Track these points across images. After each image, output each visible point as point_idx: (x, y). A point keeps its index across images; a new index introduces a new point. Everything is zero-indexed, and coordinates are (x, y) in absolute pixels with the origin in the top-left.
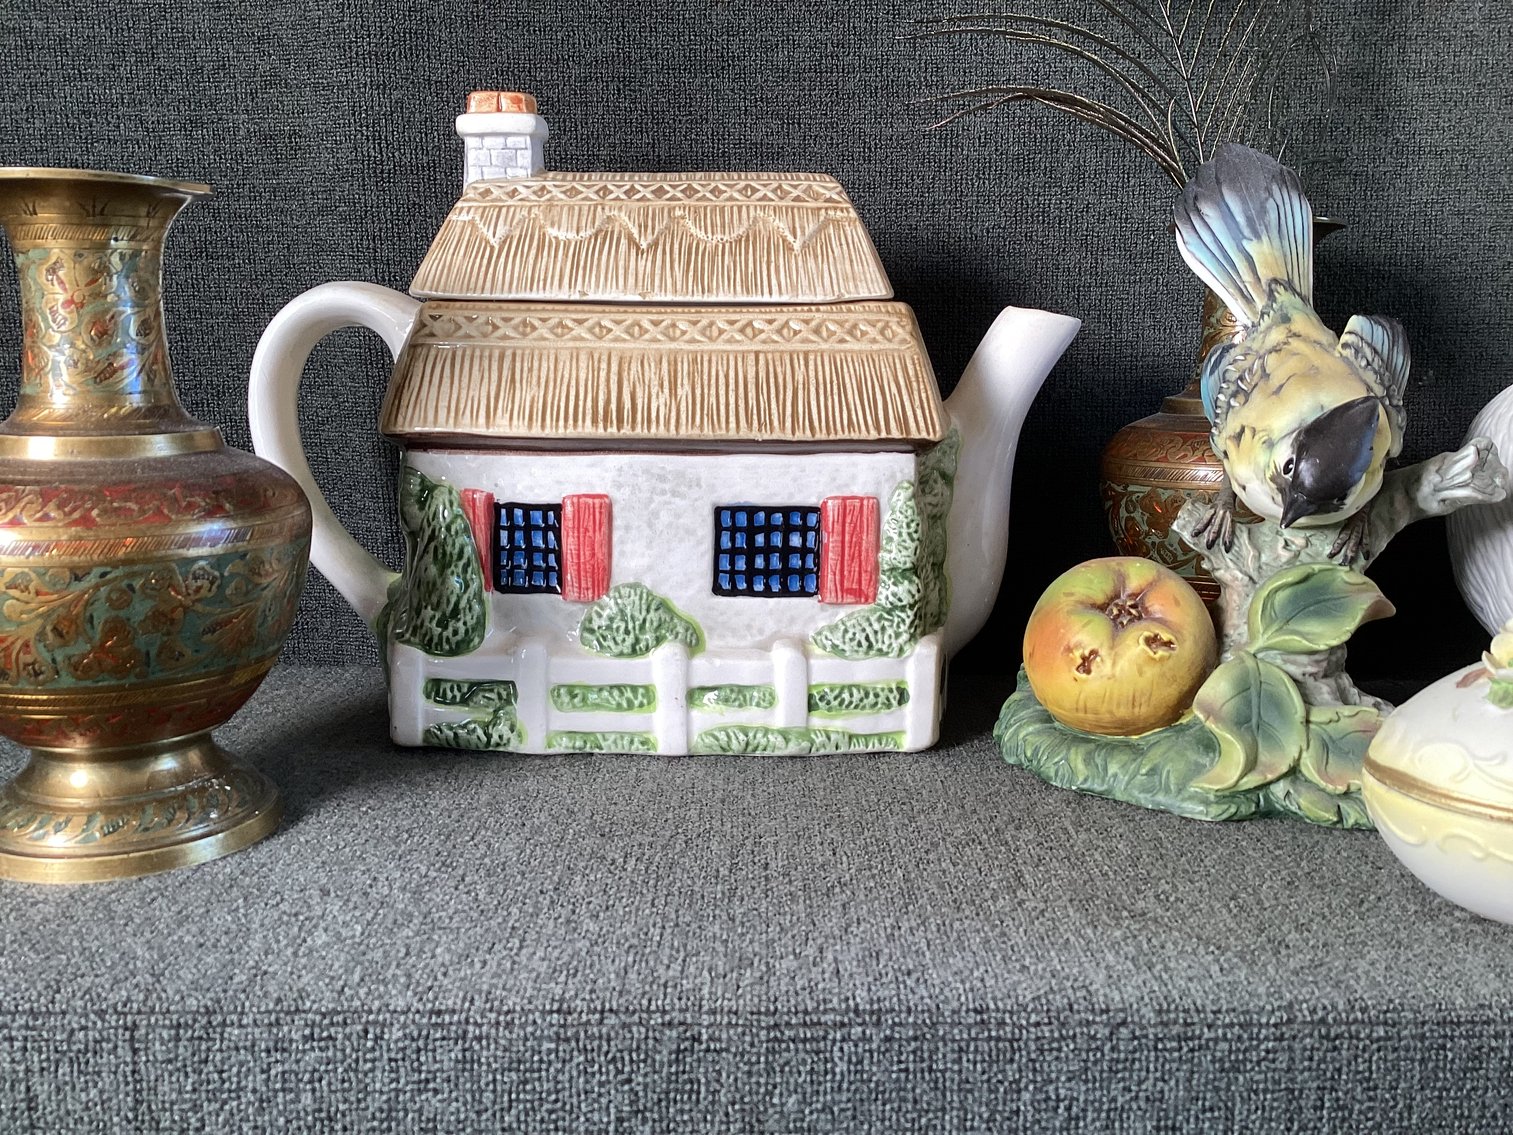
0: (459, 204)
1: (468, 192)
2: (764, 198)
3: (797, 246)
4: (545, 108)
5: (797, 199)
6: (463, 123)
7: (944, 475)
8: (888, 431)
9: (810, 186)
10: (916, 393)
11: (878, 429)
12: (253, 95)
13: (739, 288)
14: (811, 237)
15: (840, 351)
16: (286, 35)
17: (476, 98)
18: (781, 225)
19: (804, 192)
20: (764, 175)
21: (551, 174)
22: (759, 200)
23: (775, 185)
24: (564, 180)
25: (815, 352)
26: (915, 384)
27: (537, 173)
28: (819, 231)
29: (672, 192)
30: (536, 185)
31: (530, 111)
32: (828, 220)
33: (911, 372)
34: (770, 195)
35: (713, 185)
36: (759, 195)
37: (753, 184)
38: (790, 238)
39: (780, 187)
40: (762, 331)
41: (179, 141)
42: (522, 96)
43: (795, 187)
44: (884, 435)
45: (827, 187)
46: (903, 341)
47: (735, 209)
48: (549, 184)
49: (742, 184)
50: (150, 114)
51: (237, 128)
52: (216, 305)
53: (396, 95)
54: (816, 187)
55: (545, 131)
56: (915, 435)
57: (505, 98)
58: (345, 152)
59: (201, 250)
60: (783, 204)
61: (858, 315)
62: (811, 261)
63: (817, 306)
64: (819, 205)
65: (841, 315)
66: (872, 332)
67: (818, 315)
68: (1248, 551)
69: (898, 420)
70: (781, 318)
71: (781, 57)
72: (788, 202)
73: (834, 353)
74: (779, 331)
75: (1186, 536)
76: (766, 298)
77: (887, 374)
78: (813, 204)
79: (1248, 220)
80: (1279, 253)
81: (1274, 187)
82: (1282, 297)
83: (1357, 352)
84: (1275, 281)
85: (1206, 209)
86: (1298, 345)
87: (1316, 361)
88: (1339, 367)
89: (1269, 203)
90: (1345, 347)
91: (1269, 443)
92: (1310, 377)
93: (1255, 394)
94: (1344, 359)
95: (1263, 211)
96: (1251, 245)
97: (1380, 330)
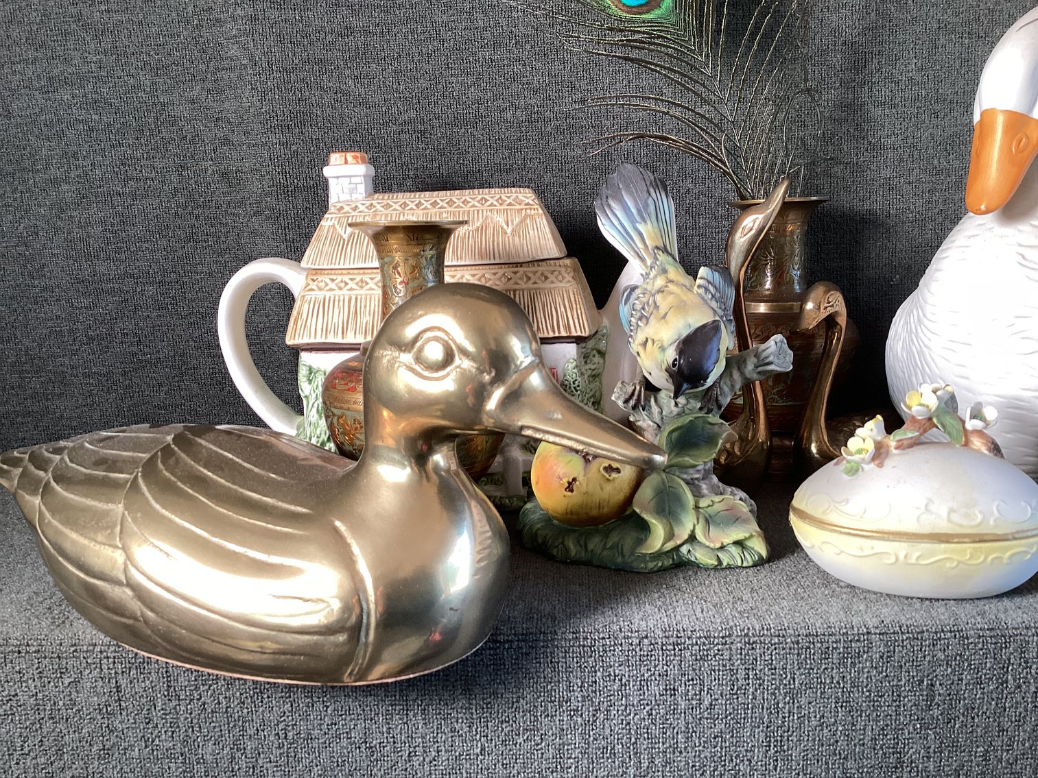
0: (326, 216)
1: (332, 209)
2: (492, 205)
3: (509, 231)
4: (373, 161)
5: (510, 204)
6: (327, 171)
7: (599, 352)
8: (559, 332)
9: (517, 197)
10: (575, 310)
11: (554, 332)
12: (215, 151)
13: (477, 257)
14: (517, 225)
15: (532, 289)
16: (231, 116)
17: (335, 158)
18: (501, 220)
19: (514, 200)
20: (492, 191)
21: (376, 196)
22: (489, 206)
23: (498, 196)
24: (383, 199)
25: (520, 290)
26: (574, 306)
27: (369, 195)
28: (521, 222)
29: (441, 204)
30: (368, 203)
31: (363, 161)
32: (527, 216)
33: (572, 299)
34: (495, 203)
35: (464, 198)
36: (489, 203)
37: (486, 197)
38: (505, 227)
39: (500, 197)
40: (490, 279)
41: (175, 178)
42: (358, 154)
43: (509, 197)
44: (557, 335)
45: (527, 196)
46: (569, 281)
47: (476, 212)
48: (374, 202)
49: (480, 197)
50: (158, 163)
51: (206, 169)
52: (199, 268)
53: (294, 148)
54: (521, 197)
55: (372, 172)
56: (574, 334)
57: (349, 156)
58: (267, 180)
59: (189, 238)
60: (502, 207)
61: (543, 268)
62: (517, 239)
63: (521, 264)
64: (522, 207)
65: (534, 269)
66: (552, 278)
67: (521, 270)
68: (655, 409)
69: (564, 326)
70: (501, 272)
71: (509, 115)
72: (504, 207)
73: (529, 290)
74: (500, 279)
75: (620, 403)
76: (492, 261)
77: (559, 300)
78: (518, 207)
79: (639, 211)
80: (657, 231)
81: (652, 190)
82: (662, 257)
83: (707, 290)
84: (657, 248)
85: (613, 204)
86: (671, 287)
87: (685, 298)
88: (698, 300)
89: (650, 201)
90: (699, 286)
91: (663, 349)
92: (681, 307)
93: (652, 319)
94: (699, 295)
95: (646, 206)
96: (641, 227)
97: (717, 275)
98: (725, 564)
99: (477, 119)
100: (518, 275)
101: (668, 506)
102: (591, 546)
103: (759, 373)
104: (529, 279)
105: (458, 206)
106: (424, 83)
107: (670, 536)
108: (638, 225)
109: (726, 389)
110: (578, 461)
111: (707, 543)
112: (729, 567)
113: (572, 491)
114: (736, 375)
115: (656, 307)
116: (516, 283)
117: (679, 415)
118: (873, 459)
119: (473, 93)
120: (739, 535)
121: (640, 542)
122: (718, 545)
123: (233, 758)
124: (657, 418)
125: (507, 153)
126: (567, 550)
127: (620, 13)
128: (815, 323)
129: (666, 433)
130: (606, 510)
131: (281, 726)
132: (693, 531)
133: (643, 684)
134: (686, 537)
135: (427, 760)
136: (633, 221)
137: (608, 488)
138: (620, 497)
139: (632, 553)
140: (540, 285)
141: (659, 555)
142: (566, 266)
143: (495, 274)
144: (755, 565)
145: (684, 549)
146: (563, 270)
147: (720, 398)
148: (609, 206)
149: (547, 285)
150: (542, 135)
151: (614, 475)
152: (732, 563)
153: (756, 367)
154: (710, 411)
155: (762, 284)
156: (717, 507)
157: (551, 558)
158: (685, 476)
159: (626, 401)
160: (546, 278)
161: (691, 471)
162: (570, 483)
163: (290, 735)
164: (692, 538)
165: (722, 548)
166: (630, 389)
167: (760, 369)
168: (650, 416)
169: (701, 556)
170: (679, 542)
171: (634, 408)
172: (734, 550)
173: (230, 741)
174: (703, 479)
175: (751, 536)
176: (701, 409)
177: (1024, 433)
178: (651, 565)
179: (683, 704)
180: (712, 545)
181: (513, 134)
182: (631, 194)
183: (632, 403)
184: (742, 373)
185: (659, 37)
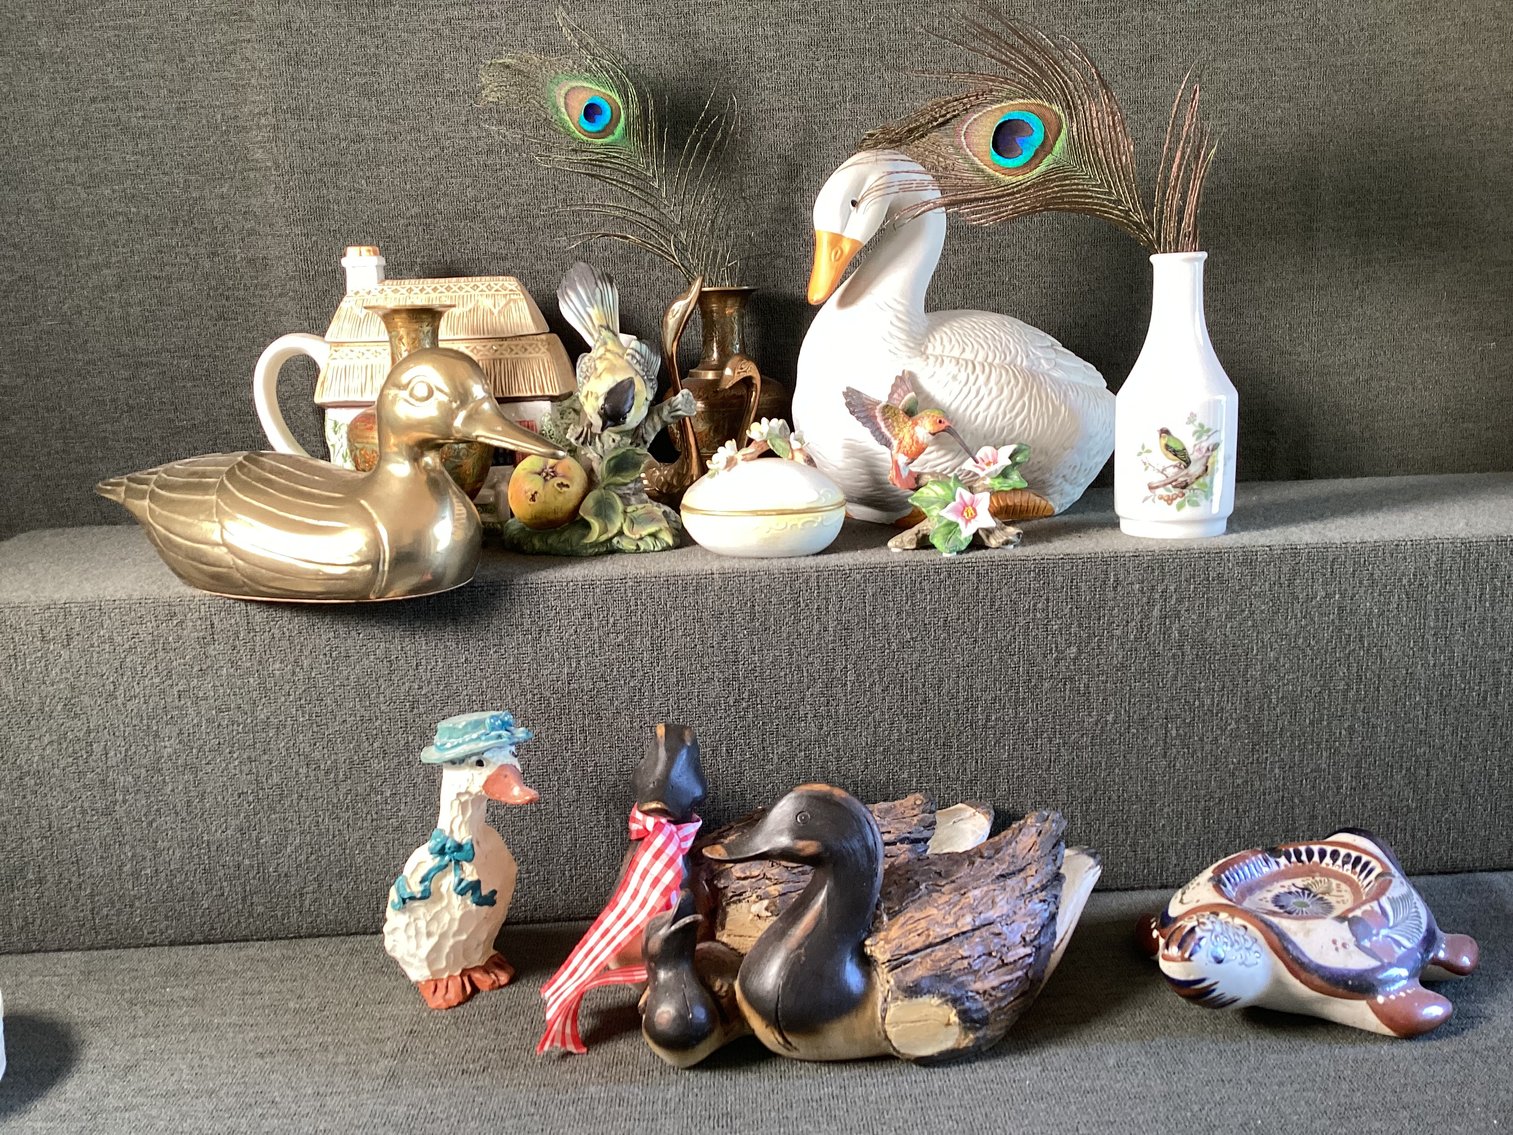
0: (345, 299)
1: (349, 294)
2: (482, 291)
3: (496, 312)
4: (384, 251)
5: (497, 290)
6: (344, 262)
7: (575, 410)
8: (535, 392)
9: (503, 284)
10: (548, 374)
11: (531, 391)
12: (243, 240)
14: (502, 308)
15: (515, 358)
16: (258, 211)
17: (352, 251)
18: (489, 303)
19: (500, 287)
20: (483, 278)
21: (387, 282)
22: (480, 291)
23: (487, 283)
24: (393, 285)
25: (504, 359)
26: (547, 371)
27: (381, 282)
28: (506, 305)
30: (380, 288)
31: (375, 254)
32: (511, 299)
34: (485, 289)
35: (459, 285)
36: (479, 289)
37: (478, 284)
38: (493, 309)
39: (490, 284)
41: (207, 264)
42: (370, 248)
43: (496, 284)
44: (534, 394)
45: (511, 283)
46: (543, 352)
48: (385, 288)
49: (472, 284)
50: (192, 251)
51: (235, 256)
52: (230, 344)
53: (314, 238)
54: (506, 284)
55: (384, 263)
56: (547, 393)
57: (364, 249)
58: (291, 266)
59: (221, 317)
60: (490, 293)
61: (523, 341)
62: (502, 318)
63: (505, 339)
64: (507, 292)
65: (515, 342)
66: (530, 349)
67: (506, 343)
68: (598, 444)
69: (539, 387)
70: (490, 344)
71: (502, 211)
72: (493, 292)
73: (512, 359)
74: (488, 350)
75: (573, 440)
76: (482, 336)
77: (535, 367)
78: (504, 292)
79: (588, 298)
80: (602, 313)
81: (599, 283)
82: (604, 333)
83: (633, 357)
84: (601, 326)
85: (570, 293)
86: (609, 355)
87: (615, 362)
88: (624, 364)
89: (597, 290)
90: (628, 355)
91: (597, 398)
92: (612, 369)
93: (592, 378)
94: (627, 361)
95: (594, 294)
96: (590, 310)
97: (644, 346)
98: (642, 549)
99: (474, 216)
100: (504, 347)
101: (604, 510)
102: (550, 541)
103: (672, 417)
104: (512, 350)
105: (455, 292)
106: (427, 183)
107: (605, 530)
108: (587, 309)
109: (650, 429)
110: (539, 480)
111: (631, 536)
112: (645, 552)
113: (534, 501)
114: (656, 418)
115: (596, 369)
116: (502, 354)
117: (615, 448)
118: (726, 467)
119: (470, 193)
120: (652, 529)
121: (584, 536)
122: (638, 537)
123: (294, 673)
124: (600, 450)
125: (502, 243)
126: (533, 545)
127: (583, 137)
128: (730, 384)
129: (605, 462)
130: (560, 515)
131: (327, 648)
132: (622, 527)
133: (570, 611)
134: (615, 531)
135: (429, 668)
136: (584, 306)
137: (561, 498)
138: (571, 505)
139: (578, 544)
140: (521, 355)
141: (595, 544)
142: (542, 340)
143: (484, 346)
144: (663, 550)
145: (615, 541)
146: (539, 343)
147: (645, 436)
148: (567, 294)
149: (527, 355)
150: (531, 229)
151: (565, 489)
152: (647, 548)
153: (670, 413)
154: (638, 445)
155: (710, 357)
156: (640, 512)
157: (524, 553)
158: (619, 492)
159: (577, 439)
160: (526, 350)
161: (624, 488)
162: (533, 496)
163: (334, 654)
164: (621, 533)
165: (641, 539)
166: (580, 430)
167: (672, 414)
168: (595, 450)
169: (626, 544)
170: (610, 535)
171: (583, 443)
172: (649, 540)
173: (292, 660)
174: (634, 494)
175: (661, 530)
176: (631, 444)
177: (854, 457)
178: (590, 551)
179: (596, 624)
180: (634, 537)
181: (507, 227)
182: (582, 285)
183: (581, 440)
184: (660, 418)
185: (614, 157)
